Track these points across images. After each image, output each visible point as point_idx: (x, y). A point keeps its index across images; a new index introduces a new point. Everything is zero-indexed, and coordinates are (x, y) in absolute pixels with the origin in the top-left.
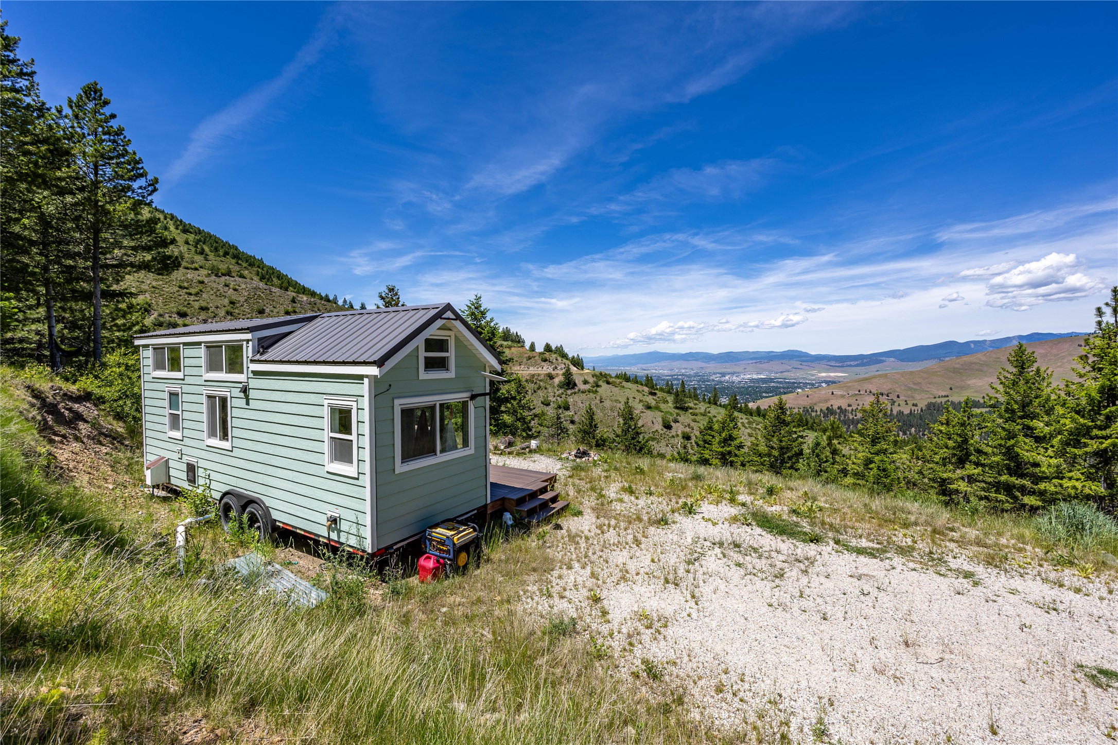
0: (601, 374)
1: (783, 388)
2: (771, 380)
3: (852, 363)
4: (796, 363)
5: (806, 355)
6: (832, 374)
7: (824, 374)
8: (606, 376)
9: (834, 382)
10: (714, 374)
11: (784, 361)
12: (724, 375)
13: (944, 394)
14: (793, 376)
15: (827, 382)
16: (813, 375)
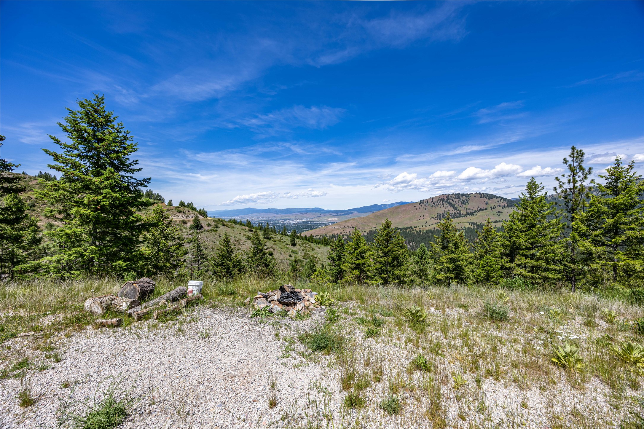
0: (219, 220)
1: (313, 226)
2: (308, 222)
3: (341, 214)
4: (318, 214)
5: (323, 210)
6: (333, 219)
7: (330, 219)
8: (222, 221)
9: (334, 223)
10: (281, 220)
11: (313, 213)
12: (285, 220)
13: (374, 226)
14: (318, 220)
15: (332, 223)
16: (326, 220)
